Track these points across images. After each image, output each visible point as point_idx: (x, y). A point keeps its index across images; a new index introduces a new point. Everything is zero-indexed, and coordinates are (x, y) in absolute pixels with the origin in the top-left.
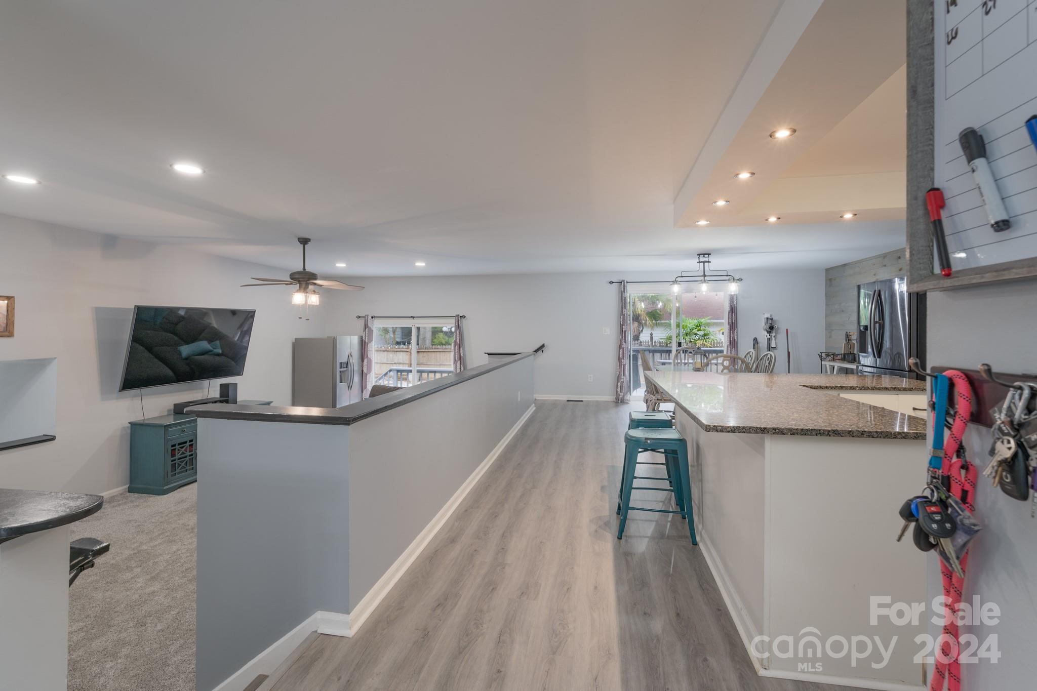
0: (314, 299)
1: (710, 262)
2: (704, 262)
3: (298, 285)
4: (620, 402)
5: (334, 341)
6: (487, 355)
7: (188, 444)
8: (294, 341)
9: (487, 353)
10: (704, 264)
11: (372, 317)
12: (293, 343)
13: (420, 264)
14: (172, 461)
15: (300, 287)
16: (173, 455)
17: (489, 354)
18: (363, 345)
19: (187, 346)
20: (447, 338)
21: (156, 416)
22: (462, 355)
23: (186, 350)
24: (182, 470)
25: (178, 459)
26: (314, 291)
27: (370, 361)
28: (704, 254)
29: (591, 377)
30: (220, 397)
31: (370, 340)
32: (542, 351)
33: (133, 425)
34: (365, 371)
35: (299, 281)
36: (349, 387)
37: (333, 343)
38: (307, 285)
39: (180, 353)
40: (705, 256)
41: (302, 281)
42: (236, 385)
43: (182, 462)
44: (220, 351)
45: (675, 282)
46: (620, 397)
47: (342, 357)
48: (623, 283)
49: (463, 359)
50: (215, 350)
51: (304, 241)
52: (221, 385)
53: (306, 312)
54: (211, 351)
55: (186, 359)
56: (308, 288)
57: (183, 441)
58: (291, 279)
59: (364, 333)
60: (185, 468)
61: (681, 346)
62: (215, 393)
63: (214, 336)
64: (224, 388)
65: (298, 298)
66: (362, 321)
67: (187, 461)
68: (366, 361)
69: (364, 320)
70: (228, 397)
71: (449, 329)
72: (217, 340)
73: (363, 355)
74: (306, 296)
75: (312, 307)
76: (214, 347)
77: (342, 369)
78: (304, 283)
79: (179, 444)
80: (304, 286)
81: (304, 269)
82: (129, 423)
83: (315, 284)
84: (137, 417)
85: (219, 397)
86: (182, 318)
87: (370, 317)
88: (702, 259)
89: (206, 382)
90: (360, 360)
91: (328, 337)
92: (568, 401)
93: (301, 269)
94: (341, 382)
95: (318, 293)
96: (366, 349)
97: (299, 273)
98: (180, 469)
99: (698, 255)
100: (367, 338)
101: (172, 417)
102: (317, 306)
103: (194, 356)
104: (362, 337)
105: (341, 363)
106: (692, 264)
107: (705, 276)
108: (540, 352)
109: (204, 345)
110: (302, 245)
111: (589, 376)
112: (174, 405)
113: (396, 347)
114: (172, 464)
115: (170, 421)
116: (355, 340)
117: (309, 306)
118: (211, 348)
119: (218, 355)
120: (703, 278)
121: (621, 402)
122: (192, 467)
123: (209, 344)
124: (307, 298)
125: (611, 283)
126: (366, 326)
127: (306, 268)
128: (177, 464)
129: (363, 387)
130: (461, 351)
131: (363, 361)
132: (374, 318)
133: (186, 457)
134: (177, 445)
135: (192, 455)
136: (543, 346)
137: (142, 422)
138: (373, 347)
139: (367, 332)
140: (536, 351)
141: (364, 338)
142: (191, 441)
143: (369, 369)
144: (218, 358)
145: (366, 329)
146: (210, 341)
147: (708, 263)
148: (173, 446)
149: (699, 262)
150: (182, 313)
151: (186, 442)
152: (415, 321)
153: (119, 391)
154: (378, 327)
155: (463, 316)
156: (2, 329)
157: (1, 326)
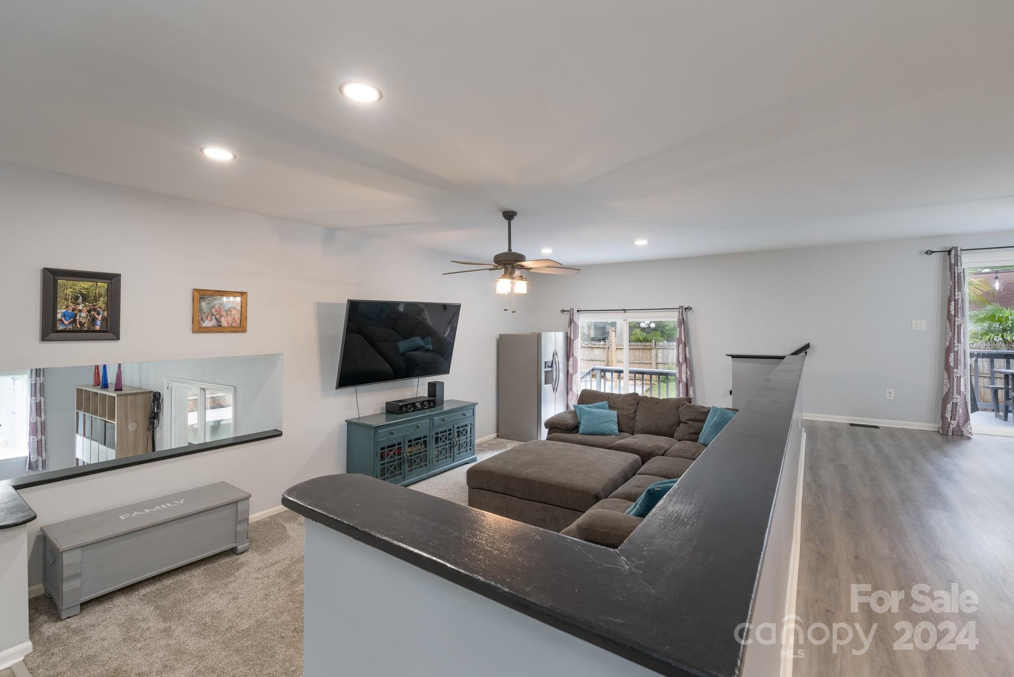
0: (521, 287)
3: (503, 269)
4: (950, 434)
5: (538, 338)
6: (731, 357)
7: (397, 447)
8: (498, 337)
9: (731, 356)
11: (578, 311)
12: (497, 339)
13: (641, 242)
14: (381, 465)
15: (505, 273)
16: (382, 458)
17: (733, 357)
18: (569, 342)
19: (404, 341)
20: (645, 335)
21: (371, 414)
22: (688, 356)
23: (403, 345)
24: (391, 475)
25: (388, 463)
26: (521, 276)
27: (575, 361)
29: (890, 393)
30: (429, 396)
31: (576, 337)
32: (806, 353)
33: (350, 423)
34: (571, 371)
35: (505, 264)
36: (554, 389)
37: (537, 339)
38: (514, 268)
39: (398, 349)
41: (508, 264)
42: (443, 383)
43: (391, 466)
44: (431, 347)
46: (951, 426)
47: (547, 357)
48: (953, 252)
49: (689, 360)
50: (427, 346)
51: (509, 215)
52: (429, 383)
53: (513, 303)
54: (423, 347)
55: (403, 354)
56: (514, 272)
57: (391, 444)
58: (496, 263)
59: (569, 329)
60: (394, 473)
62: (424, 392)
63: (427, 332)
64: (432, 387)
65: (504, 286)
66: (566, 316)
67: (395, 466)
68: (571, 359)
69: (569, 315)
70: (435, 397)
71: (647, 324)
72: (428, 335)
73: (569, 354)
74: (512, 282)
75: (519, 296)
76: (426, 343)
77: (546, 369)
78: (510, 266)
79: (388, 447)
80: (509, 270)
81: (510, 249)
82: (346, 421)
83: (522, 267)
84: (352, 415)
85: (426, 395)
86: (401, 314)
87: (575, 311)
89: (415, 381)
90: (565, 359)
91: (532, 333)
92: (852, 425)
93: (506, 250)
94: (546, 384)
95: (526, 279)
96: (571, 347)
97: (504, 254)
98: (389, 474)
100: (572, 334)
101: (384, 416)
102: (524, 294)
103: (409, 351)
104: (567, 333)
105: (546, 362)
108: (803, 355)
109: (418, 341)
110: (507, 221)
111: (888, 390)
112: (386, 403)
113: (597, 344)
114: (381, 468)
115: (382, 421)
116: (560, 336)
117: (516, 294)
118: (423, 344)
119: (428, 351)
121: (953, 434)
122: (400, 472)
123: (422, 339)
124: (513, 284)
125: (929, 252)
126: (571, 321)
128: (386, 468)
129: (568, 389)
130: (687, 352)
131: (568, 360)
132: (579, 312)
133: (395, 461)
134: (386, 448)
135: (400, 459)
136: (807, 346)
137: (356, 421)
138: (578, 344)
139: (572, 328)
140: (796, 353)
141: (569, 335)
142: (399, 444)
143: (575, 370)
144: (429, 355)
145: (571, 324)
146: (423, 337)
148: (383, 449)
150: (401, 309)
151: (394, 445)
152: (627, 314)
153: (336, 388)
154: (584, 322)
155: (688, 309)
156: (237, 324)
157: (235, 321)
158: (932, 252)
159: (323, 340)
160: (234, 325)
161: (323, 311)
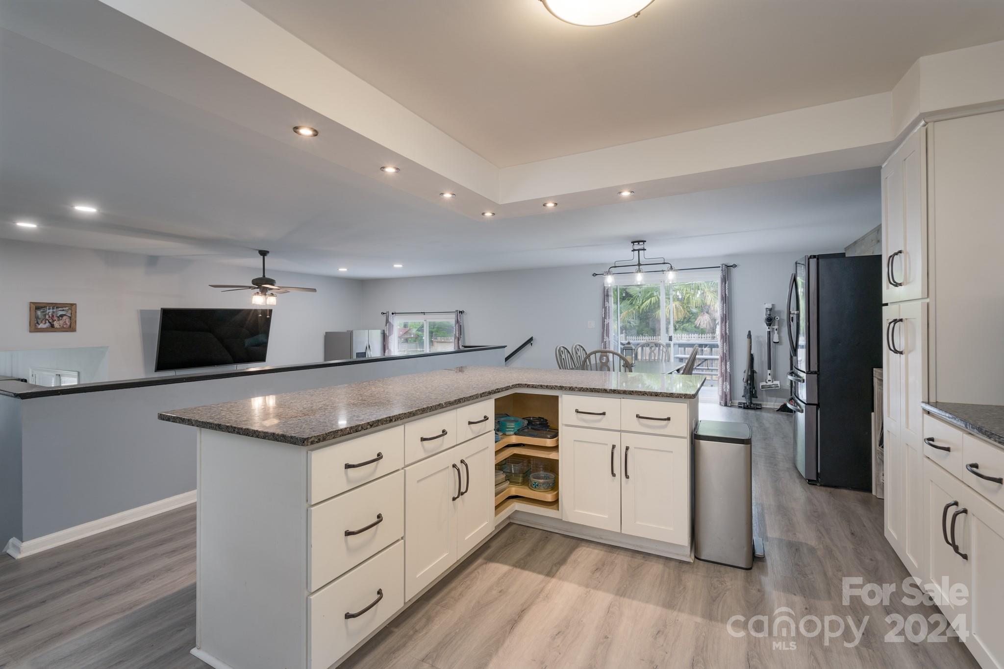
0: (272, 300)
1: (645, 250)
2: (639, 250)
8: (325, 334)
10: (639, 252)
11: (393, 314)
12: (325, 336)
13: (398, 266)
18: (385, 338)
26: (272, 294)
28: (639, 242)
31: (391, 333)
32: (532, 344)
37: (349, 337)
40: (640, 243)
45: (608, 273)
47: (358, 349)
51: (264, 253)
58: (253, 284)
59: (386, 327)
61: (672, 341)
65: (259, 300)
66: (384, 318)
69: (386, 316)
73: (385, 347)
80: (262, 289)
81: (264, 276)
87: (390, 313)
88: (637, 247)
93: (261, 276)
95: (276, 296)
97: (259, 279)
99: (632, 243)
100: (388, 332)
104: (384, 331)
105: (358, 354)
106: (626, 254)
107: (639, 265)
108: (529, 345)
110: (262, 257)
116: (375, 333)
120: (637, 267)
126: (387, 321)
127: (266, 275)
131: (384, 351)
132: (394, 314)
136: (531, 339)
139: (388, 327)
145: (387, 324)
147: (643, 251)
149: (634, 250)
152: (426, 316)
153: (155, 371)
154: (397, 323)
155: (461, 312)
156: (68, 326)
157: (67, 324)
158: (596, 275)
159: (145, 337)
160: (65, 326)
161: (144, 316)
